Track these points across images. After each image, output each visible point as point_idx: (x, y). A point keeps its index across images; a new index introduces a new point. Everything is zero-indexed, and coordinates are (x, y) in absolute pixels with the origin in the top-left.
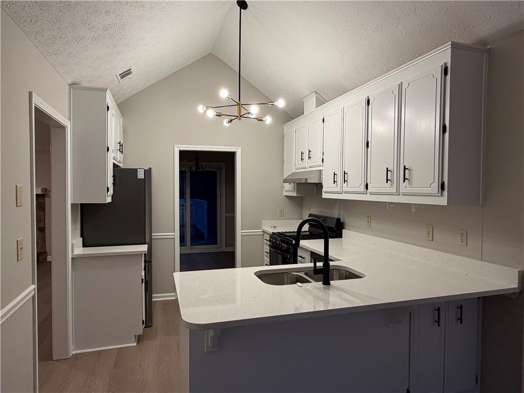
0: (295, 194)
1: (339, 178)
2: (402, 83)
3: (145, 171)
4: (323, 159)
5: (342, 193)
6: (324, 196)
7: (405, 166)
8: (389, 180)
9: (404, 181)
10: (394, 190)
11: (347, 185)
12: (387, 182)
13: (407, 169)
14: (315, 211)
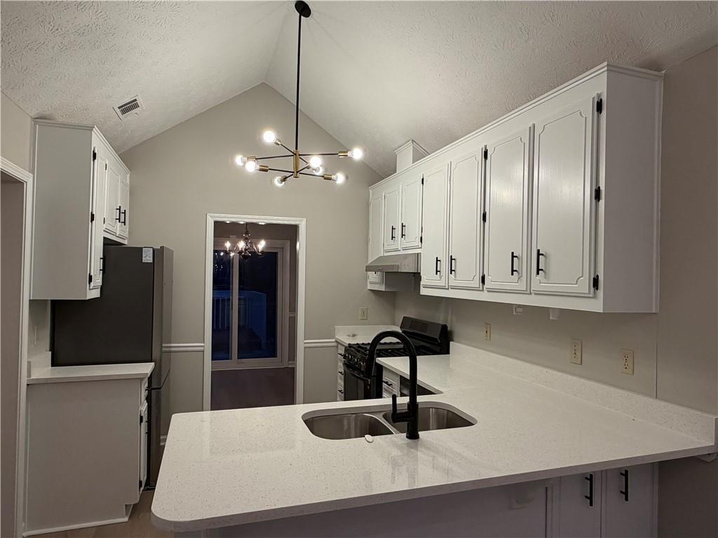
0: (382, 288)
1: (444, 267)
2: (534, 125)
3: (154, 251)
4: (421, 238)
5: (448, 289)
6: (424, 292)
7: (539, 251)
8: (516, 271)
9: (538, 273)
10: (522, 286)
11: (455, 276)
12: (512, 274)
13: (542, 254)
14: (412, 313)
